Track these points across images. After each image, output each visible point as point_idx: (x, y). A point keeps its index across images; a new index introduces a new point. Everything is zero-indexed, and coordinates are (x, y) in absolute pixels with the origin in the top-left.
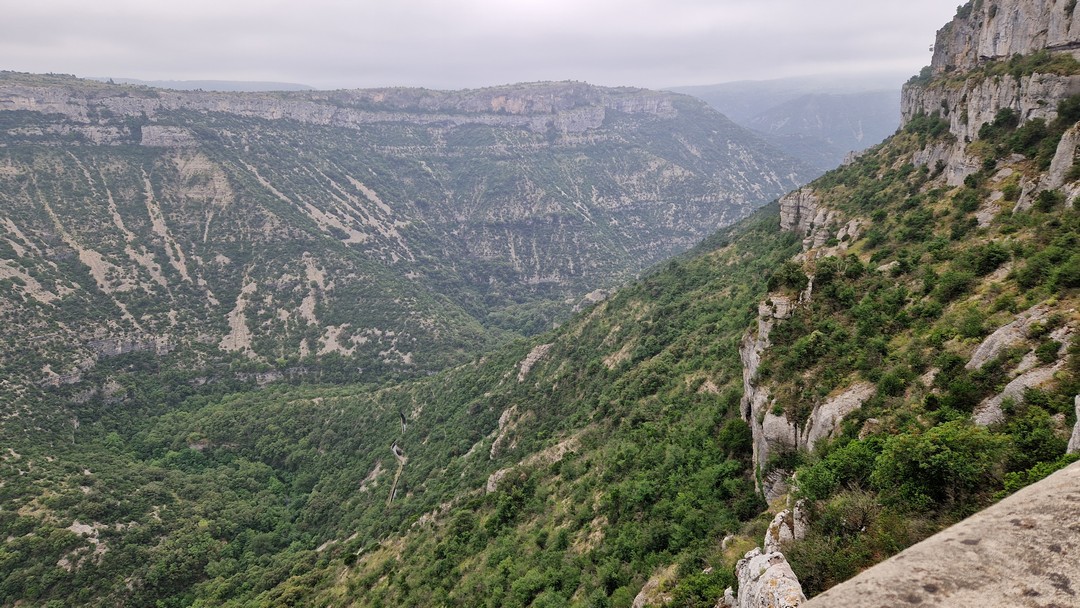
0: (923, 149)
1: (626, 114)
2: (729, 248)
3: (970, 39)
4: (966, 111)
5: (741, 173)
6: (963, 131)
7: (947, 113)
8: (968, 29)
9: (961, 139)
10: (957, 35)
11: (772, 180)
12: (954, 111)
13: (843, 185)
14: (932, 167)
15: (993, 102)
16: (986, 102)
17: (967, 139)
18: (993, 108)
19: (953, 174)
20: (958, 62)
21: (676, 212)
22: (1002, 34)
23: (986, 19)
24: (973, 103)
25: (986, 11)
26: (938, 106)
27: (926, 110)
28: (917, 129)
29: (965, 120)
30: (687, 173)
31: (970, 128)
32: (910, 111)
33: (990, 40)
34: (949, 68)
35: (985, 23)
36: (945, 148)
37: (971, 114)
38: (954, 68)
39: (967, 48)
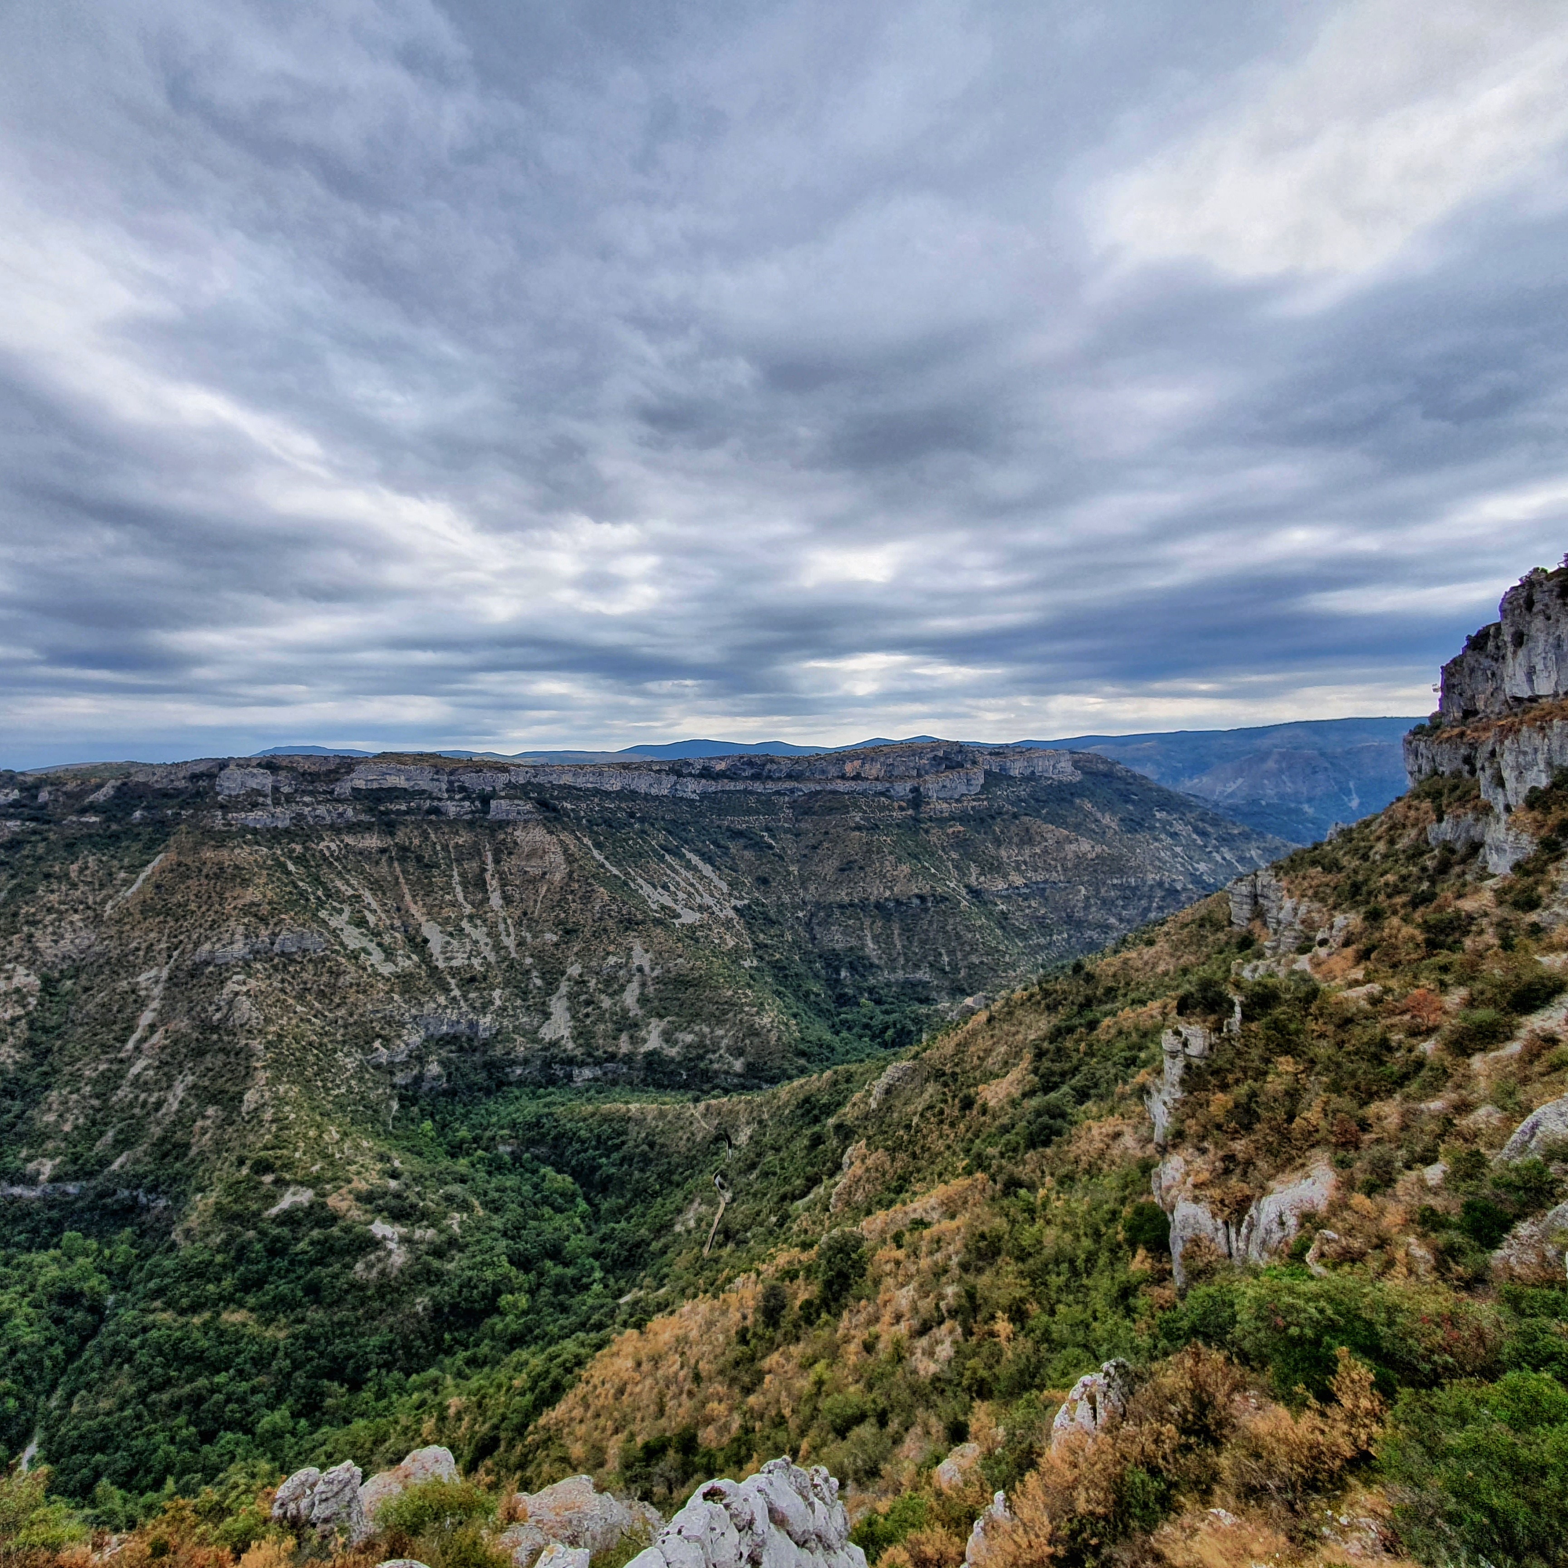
0: (1440, 820)
1: (1011, 777)
2: (1157, 948)
3: (1493, 674)
4: (1499, 770)
5: (1178, 849)
6: (1501, 797)
7: (1473, 772)
8: (1486, 662)
9: (1499, 808)
10: (1472, 671)
11: (1224, 859)
12: (1483, 769)
13: (1320, 869)
14: (1460, 847)
15: (1541, 758)
16: (1529, 758)
17: (1508, 808)
18: (1542, 766)
19: (1495, 856)
20: (1480, 705)
21: (1087, 898)
22: (1539, 667)
23: (1510, 648)
24: (1508, 760)
25: (1507, 638)
26: (1458, 764)
27: (1441, 769)
28: (1428, 794)
29: (1500, 782)
30: (1098, 849)
31: (1509, 793)
32: (1420, 771)
33: (1521, 676)
34: (1469, 713)
35: (1509, 655)
36: (1477, 820)
37: (1507, 774)
38: (1475, 713)
39: (1490, 687)
